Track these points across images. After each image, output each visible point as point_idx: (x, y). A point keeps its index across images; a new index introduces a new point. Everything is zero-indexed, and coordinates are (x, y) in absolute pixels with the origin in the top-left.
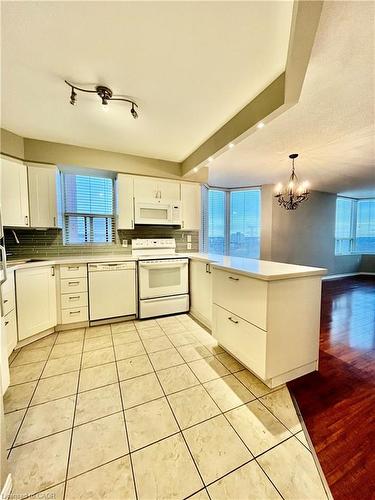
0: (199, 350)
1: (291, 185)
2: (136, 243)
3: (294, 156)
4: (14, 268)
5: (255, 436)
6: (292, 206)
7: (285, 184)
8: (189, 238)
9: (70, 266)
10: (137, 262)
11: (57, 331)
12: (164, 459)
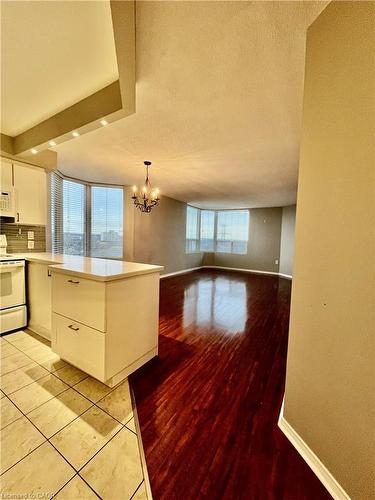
0: (30, 373)
1: (145, 189)
3: (148, 163)
6: (147, 208)
7: (139, 188)
8: (31, 235)
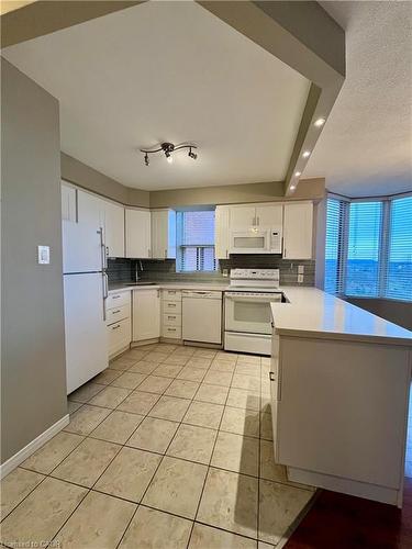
2: (235, 273)
4: (131, 288)
5: (215, 506)
8: (301, 269)
9: (170, 291)
10: (223, 292)
11: (161, 341)
12: (137, 465)
